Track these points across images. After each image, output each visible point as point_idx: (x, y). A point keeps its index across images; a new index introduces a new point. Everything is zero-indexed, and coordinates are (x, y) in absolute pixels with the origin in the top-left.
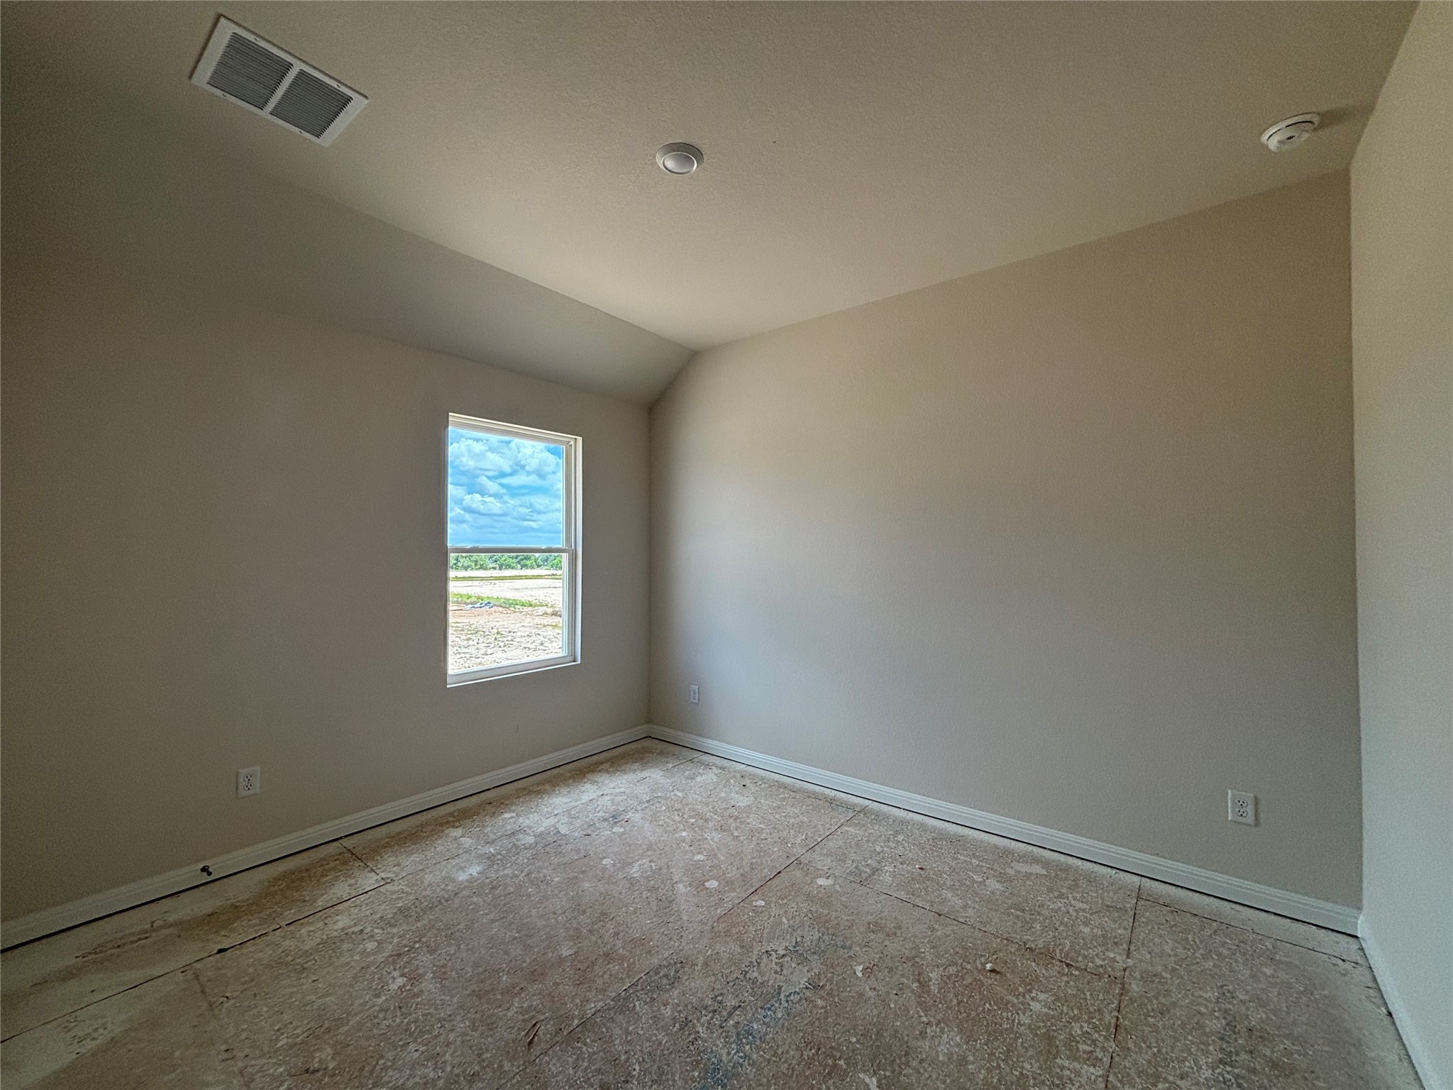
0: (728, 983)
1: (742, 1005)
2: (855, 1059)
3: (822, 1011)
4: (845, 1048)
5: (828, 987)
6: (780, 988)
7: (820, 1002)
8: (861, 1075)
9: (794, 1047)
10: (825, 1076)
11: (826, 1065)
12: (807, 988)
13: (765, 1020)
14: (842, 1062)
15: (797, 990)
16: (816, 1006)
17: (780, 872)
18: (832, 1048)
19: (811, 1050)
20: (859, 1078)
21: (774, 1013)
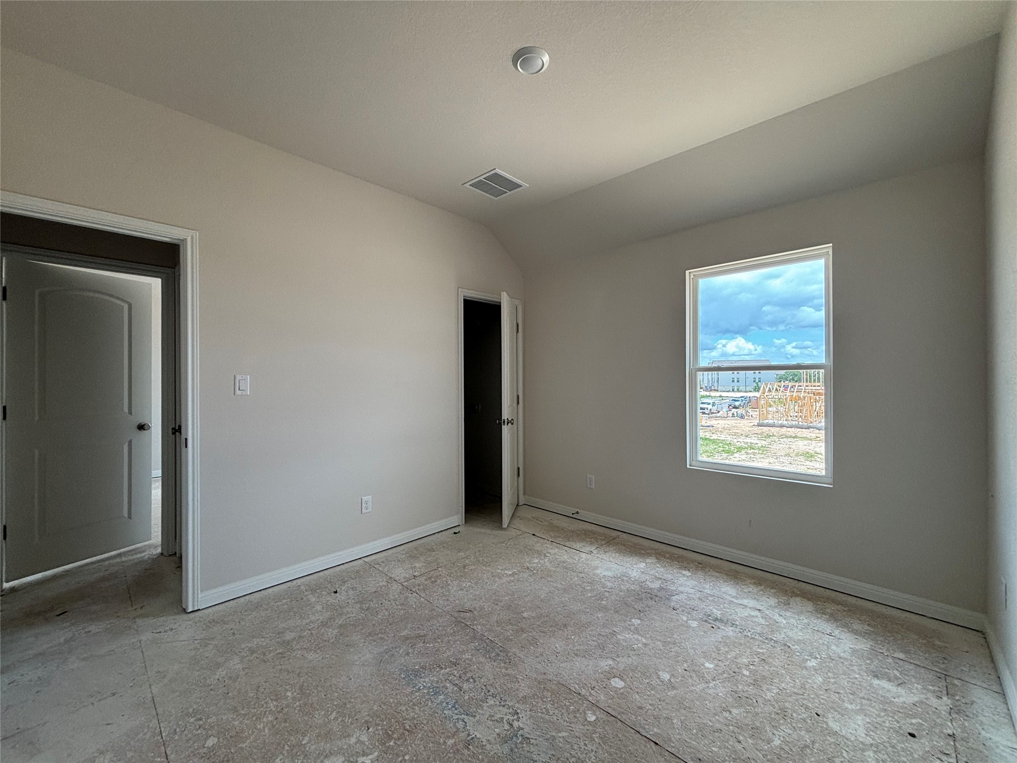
0: (485, 686)
1: (462, 692)
2: (390, 753)
3: (442, 741)
4: (402, 749)
5: (466, 752)
6: (474, 716)
7: (451, 742)
8: (376, 754)
9: (416, 716)
10: (386, 730)
11: (393, 732)
12: (469, 735)
13: (445, 703)
14: (392, 743)
15: (468, 728)
16: (448, 737)
17: (657, 744)
18: (406, 740)
19: (410, 726)
20: (375, 751)
21: (449, 709)
